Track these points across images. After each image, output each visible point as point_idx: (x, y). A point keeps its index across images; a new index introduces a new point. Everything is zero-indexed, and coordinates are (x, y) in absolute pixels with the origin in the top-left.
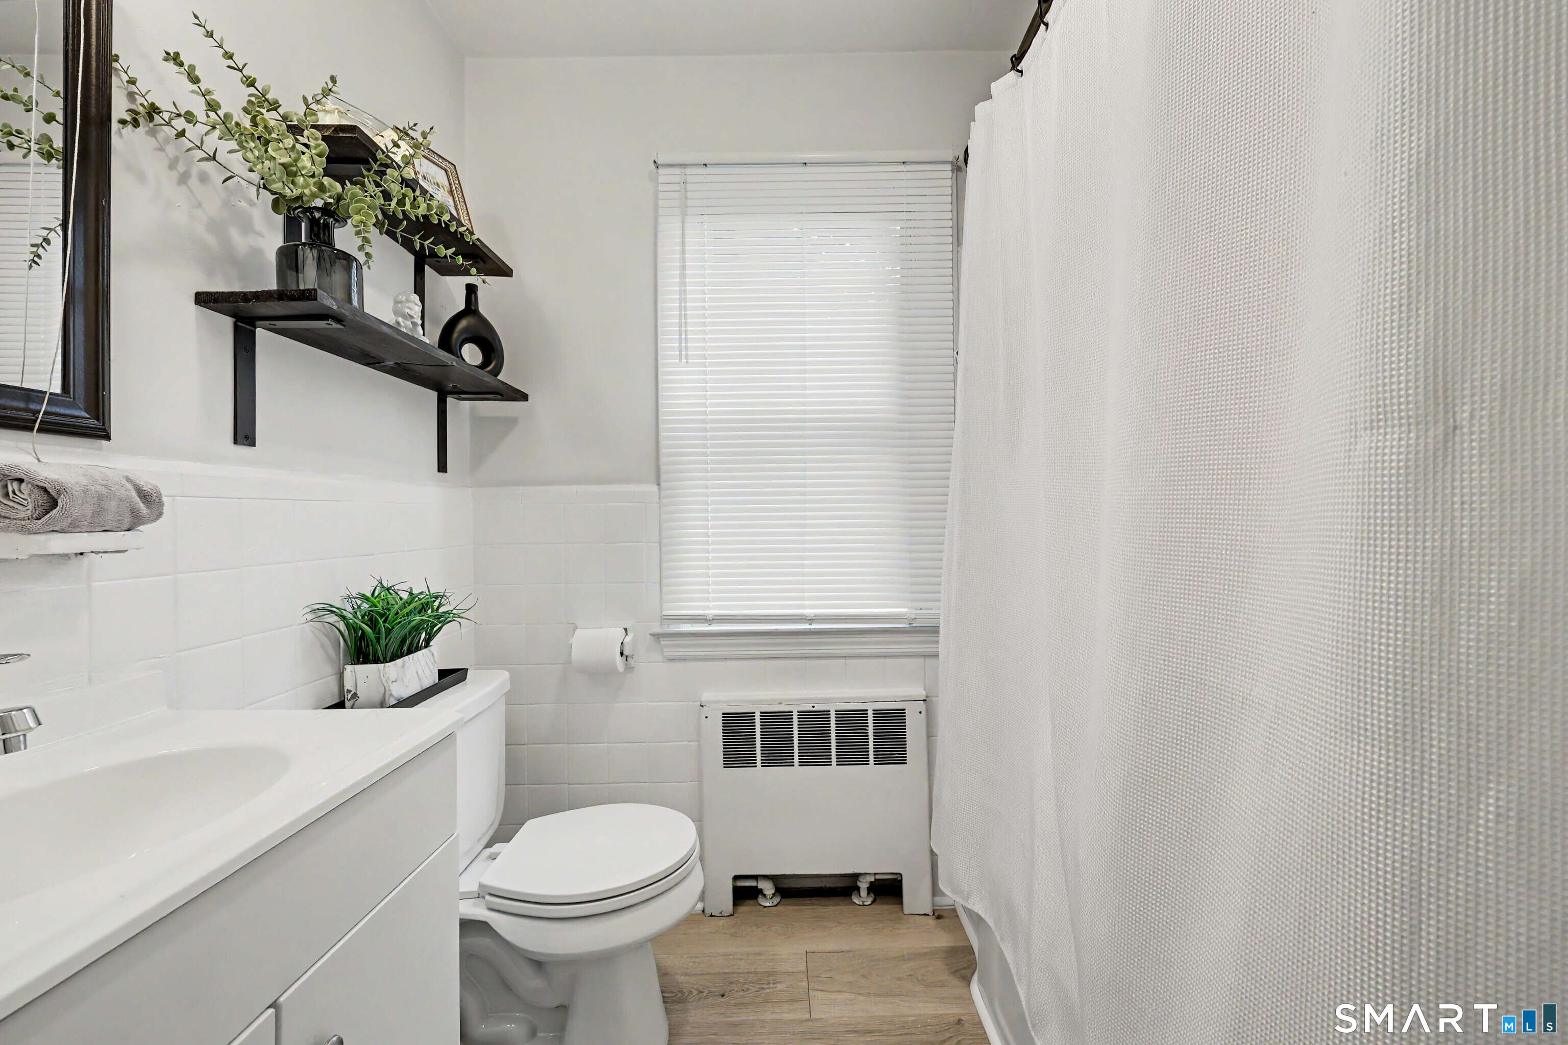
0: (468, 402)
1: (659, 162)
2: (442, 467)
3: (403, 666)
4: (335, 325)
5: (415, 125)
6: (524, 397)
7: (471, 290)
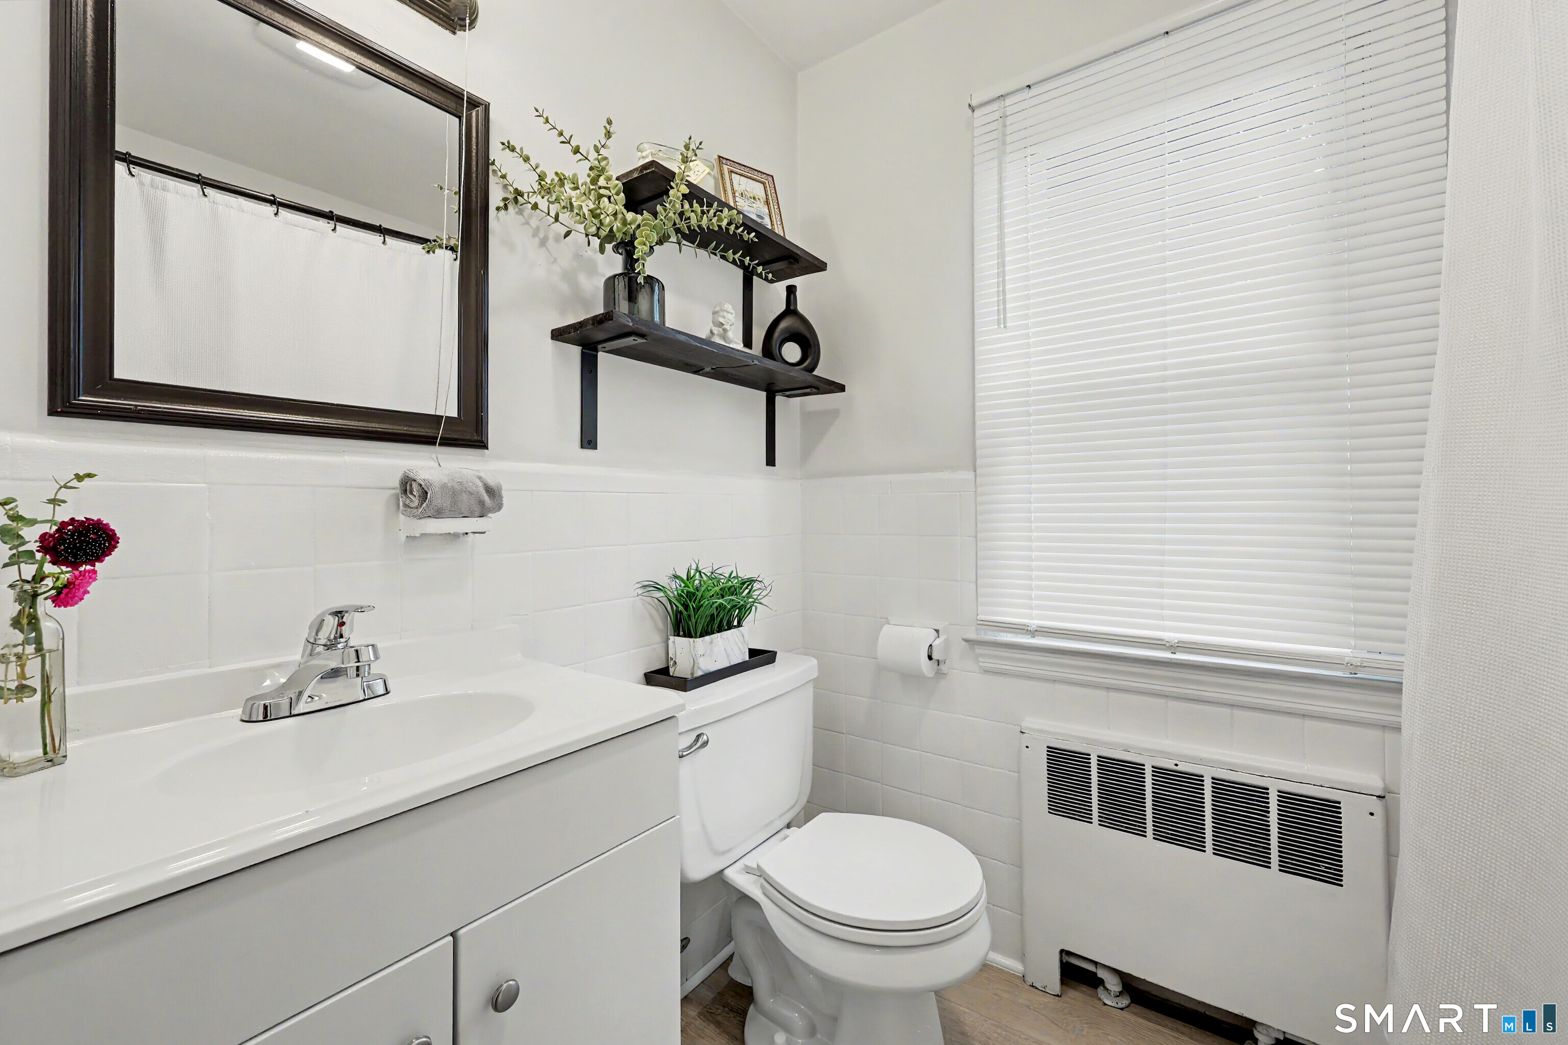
0: (798, 398)
1: (974, 104)
2: (771, 461)
3: (711, 642)
4: (640, 341)
5: (701, 144)
6: (841, 388)
7: (791, 290)
